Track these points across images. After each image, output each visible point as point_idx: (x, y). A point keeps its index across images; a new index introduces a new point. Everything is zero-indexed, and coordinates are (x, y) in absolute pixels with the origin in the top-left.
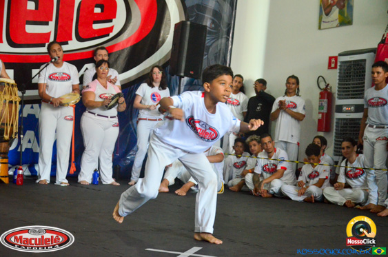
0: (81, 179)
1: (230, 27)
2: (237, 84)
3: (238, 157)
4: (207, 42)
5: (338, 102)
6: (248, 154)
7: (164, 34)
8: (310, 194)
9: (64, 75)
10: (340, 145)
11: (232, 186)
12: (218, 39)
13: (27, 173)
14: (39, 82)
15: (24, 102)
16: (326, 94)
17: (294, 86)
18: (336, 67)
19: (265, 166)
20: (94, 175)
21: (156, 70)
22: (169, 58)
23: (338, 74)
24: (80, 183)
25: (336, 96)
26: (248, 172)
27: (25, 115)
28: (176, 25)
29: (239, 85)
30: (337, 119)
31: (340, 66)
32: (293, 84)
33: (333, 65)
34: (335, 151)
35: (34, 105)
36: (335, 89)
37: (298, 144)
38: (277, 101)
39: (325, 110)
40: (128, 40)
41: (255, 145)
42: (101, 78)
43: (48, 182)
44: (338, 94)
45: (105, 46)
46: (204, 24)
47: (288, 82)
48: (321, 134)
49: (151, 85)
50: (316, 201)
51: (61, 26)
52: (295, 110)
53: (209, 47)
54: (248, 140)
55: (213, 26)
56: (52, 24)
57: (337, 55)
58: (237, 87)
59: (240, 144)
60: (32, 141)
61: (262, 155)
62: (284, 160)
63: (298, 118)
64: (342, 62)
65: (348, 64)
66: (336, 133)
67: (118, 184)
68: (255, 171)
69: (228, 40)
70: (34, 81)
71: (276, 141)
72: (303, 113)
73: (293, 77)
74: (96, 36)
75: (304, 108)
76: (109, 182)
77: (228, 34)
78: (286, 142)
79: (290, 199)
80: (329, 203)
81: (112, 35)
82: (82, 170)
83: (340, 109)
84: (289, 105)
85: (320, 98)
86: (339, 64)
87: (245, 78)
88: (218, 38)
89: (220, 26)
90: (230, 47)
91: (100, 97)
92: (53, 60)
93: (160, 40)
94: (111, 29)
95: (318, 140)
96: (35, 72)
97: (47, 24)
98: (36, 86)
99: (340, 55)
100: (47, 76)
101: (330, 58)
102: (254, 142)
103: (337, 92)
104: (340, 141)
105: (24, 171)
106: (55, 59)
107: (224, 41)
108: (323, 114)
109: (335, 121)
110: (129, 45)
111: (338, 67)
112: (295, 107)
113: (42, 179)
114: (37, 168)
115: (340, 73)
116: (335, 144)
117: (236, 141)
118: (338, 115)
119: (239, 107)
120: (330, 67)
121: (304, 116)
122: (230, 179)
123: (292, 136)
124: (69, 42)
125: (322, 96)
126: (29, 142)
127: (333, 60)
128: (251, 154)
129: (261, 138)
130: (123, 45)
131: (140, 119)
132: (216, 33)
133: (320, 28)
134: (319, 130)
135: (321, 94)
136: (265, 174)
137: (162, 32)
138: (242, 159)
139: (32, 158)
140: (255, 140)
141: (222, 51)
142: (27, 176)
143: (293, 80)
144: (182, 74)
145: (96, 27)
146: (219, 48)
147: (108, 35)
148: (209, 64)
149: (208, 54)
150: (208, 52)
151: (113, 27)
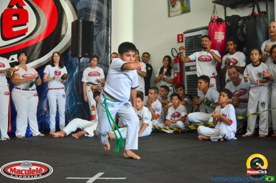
0: (17, 134)
1: (109, 21)
4: (94, 32)
5: (187, 64)
12: (101, 30)
16: (178, 60)
18: (182, 41)
21: (56, 54)
24: (17, 137)
28: (72, 23)
33: (181, 40)
39: (178, 71)
40: (39, 37)
46: (91, 20)
49: (53, 65)
53: (96, 36)
55: (97, 21)
57: (182, 33)
64: (186, 38)
65: (190, 39)
66: (187, 85)
67: (43, 135)
69: (108, 30)
76: (37, 134)
77: (108, 26)
81: (27, 34)
82: (17, 128)
83: (188, 69)
85: (175, 63)
86: (184, 39)
89: (102, 21)
91: (23, 76)
93: (62, 34)
94: (26, 30)
99: (185, 33)
101: (178, 36)
107: (105, 30)
108: (177, 73)
109: (186, 77)
110: (41, 40)
111: (184, 41)
115: (185, 45)
118: (187, 73)
120: (179, 41)
127: (180, 37)
130: (37, 40)
131: (49, 89)
141: (105, 38)
144: (80, 56)
146: (103, 36)
147: (25, 34)
148: (97, 48)
149: (95, 41)
150: (95, 39)
151: (28, 28)
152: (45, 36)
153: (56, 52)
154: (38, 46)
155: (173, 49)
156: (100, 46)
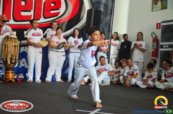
1: (112, 11)
2: (115, 36)
3: (116, 69)
4: (102, 18)
5: (161, 44)
6: (121, 67)
7: (83, 15)
8: (149, 85)
9: (38, 34)
10: (162, 63)
11: (114, 81)
13: (23, 77)
14: (27, 37)
15: (21, 46)
16: (155, 40)
17: (141, 37)
18: (160, 28)
19: (128, 72)
20: (52, 78)
21: (76, 30)
22: (85, 25)
23: (161, 31)
24: (46, 81)
25: (160, 41)
26: (121, 75)
27: (21, 51)
28: (88, 10)
29: (116, 37)
30: (160, 51)
31: (162, 27)
32: (140, 36)
33: (158, 27)
34: (160, 65)
35: (25, 47)
36: (159, 38)
37: (143, 62)
38: (133, 44)
39: (155, 47)
40: (66, 18)
41: (124, 63)
42: (58, 35)
43: (32, 81)
44: (161, 40)
45: (56, 20)
47: (138, 35)
48: (154, 58)
49: (74, 37)
50: (152, 88)
51: (36, 12)
52: (141, 47)
53: (103, 20)
54: (121, 61)
55: (104, 11)
56: (32, 11)
57: (160, 22)
58: (115, 38)
59: (117, 63)
60: (25, 63)
61: (127, 68)
62: (137, 70)
63: (143, 51)
64: (163, 26)
66: (160, 57)
67: (63, 82)
68: (124, 75)
69: (111, 17)
70: (25, 37)
71: (133, 61)
72: (145, 48)
73: (140, 33)
74: (52, 16)
75: (145, 47)
76: (59, 81)
77: (111, 14)
78: (138, 62)
79: (140, 87)
80: (158, 89)
81: (59, 16)
82: (47, 75)
83: (162, 47)
84: (139, 45)
85: (153, 42)
86: (161, 27)
87: (119, 33)
88: (106, 16)
89: (107, 11)
90: (112, 20)
92: (34, 27)
93: (81, 17)
95: (152, 61)
96: (25, 32)
97: (30, 11)
98: (26, 39)
99: (162, 22)
100: (31, 34)
101: (157, 24)
102: (124, 62)
103: (160, 39)
104: (162, 61)
105: (22, 76)
106: (35, 27)
107: (109, 17)
108: (154, 49)
109: (160, 52)
110: (67, 20)
111: (161, 28)
112: (142, 46)
113: (29, 79)
114: (27, 75)
115: (161, 30)
116: (160, 62)
117: (116, 62)
118: (161, 50)
119: (117, 47)
120: (157, 28)
121: (146, 50)
122: (113, 78)
123: (140, 59)
124: (40, 19)
125: (154, 41)
126: (23, 63)
127: (159, 25)
128: (122, 67)
129: (127, 60)
130: (65, 20)
131: (70, 52)
132: (105, 14)
133: (152, 11)
134: (153, 56)
135: (153, 40)
136: (128, 76)
137: (82, 14)
138: (118, 70)
139: (25, 71)
140: (124, 61)
141: (108, 22)
142: (22, 79)
143: (140, 34)
145: (52, 12)
146: (107, 20)
147: (58, 16)
148: (103, 28)
149: (102, 23)
150: (102, 22)
151: (60, 12)
152: (70, 18)
153: (77, 29)
154: (65, 24)
155: (153, 33)
156: (104, 27)
